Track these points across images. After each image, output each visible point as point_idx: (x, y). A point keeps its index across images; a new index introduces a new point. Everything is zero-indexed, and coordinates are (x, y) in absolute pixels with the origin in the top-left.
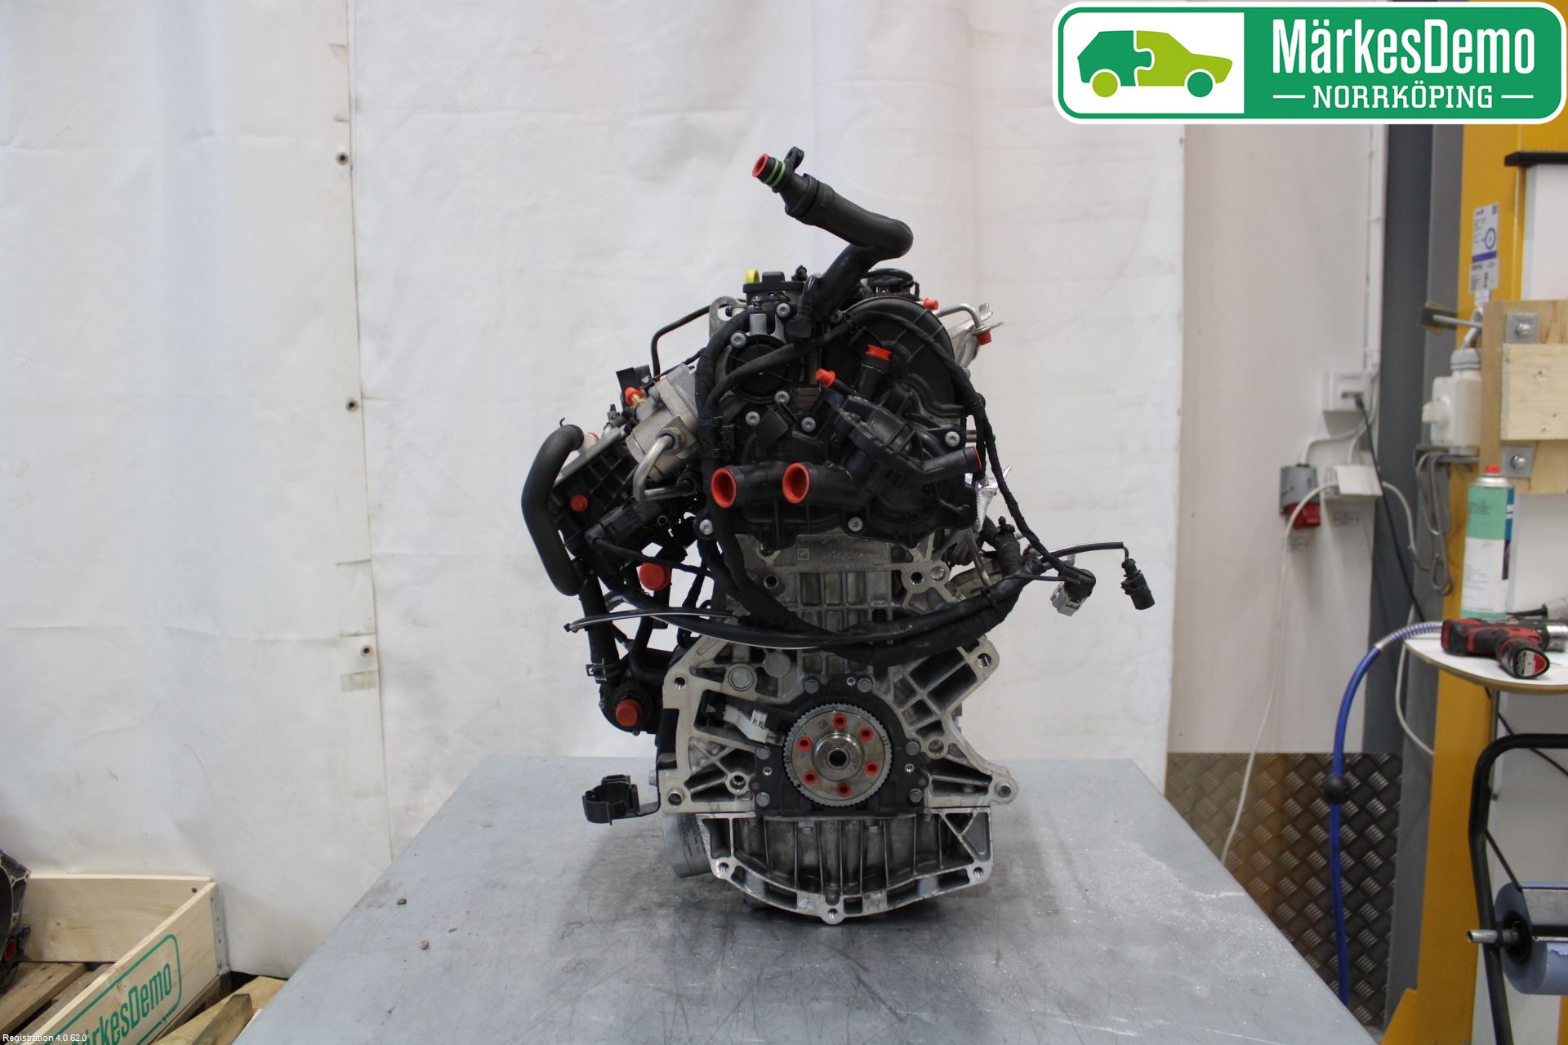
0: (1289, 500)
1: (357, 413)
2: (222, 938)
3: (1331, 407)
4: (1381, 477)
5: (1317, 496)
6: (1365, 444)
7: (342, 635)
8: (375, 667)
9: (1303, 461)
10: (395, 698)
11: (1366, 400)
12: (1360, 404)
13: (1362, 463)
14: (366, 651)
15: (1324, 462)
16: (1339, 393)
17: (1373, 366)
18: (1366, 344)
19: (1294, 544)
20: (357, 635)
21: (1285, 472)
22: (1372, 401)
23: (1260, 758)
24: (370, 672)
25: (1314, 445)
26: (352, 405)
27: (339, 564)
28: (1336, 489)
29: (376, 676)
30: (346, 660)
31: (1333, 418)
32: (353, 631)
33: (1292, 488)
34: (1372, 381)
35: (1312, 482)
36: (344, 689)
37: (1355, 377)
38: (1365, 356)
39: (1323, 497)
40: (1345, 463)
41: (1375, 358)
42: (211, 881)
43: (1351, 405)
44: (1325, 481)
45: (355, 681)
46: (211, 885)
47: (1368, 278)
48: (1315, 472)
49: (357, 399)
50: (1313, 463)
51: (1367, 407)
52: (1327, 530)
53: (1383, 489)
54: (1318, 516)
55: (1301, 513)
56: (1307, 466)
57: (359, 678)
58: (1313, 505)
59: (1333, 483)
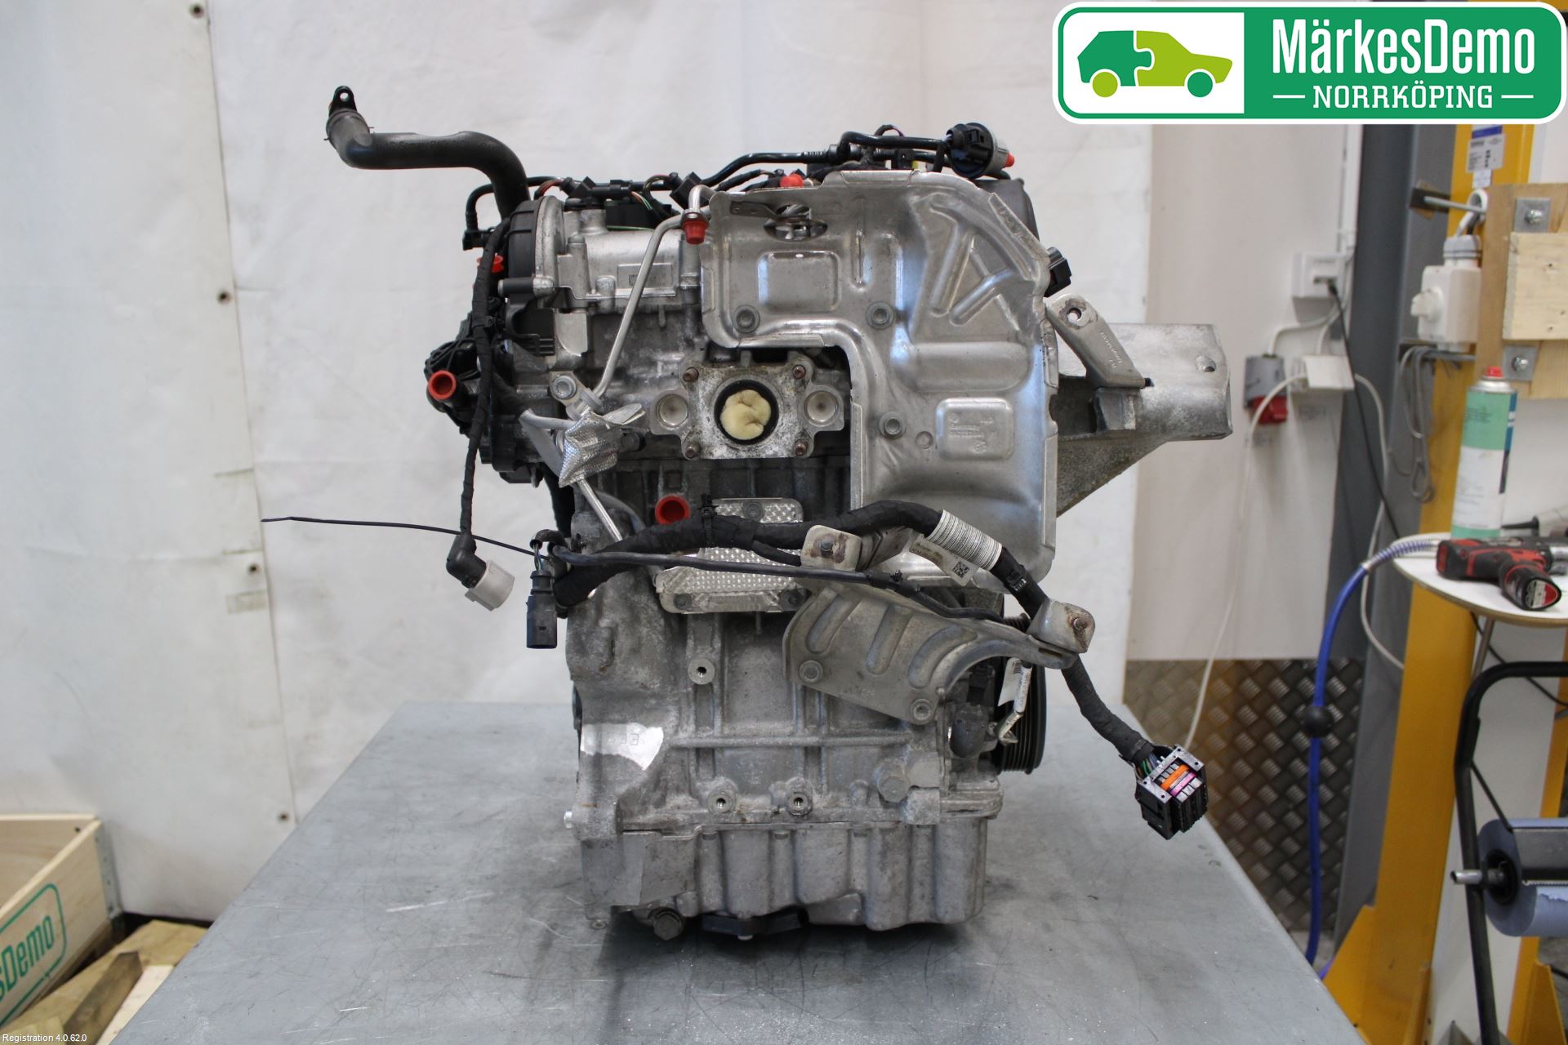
0: (1254, 394)
1: (229, 306)
2: (111, 877)
3: (1302, 294)
4: (1354, 369)
5: (1284, 390)
6: (1335, 332)
7: (225, 553)
8: (263, 586)
9: (1270, 351)
10: (287, 619)
11: (1339, 286)
12: (1333, 290)
13: (1331, 353)
14: (253, 569)
15: (1292, 351)
16: (1311, 279)
17: (1348, 248)
18: (1340, 224)
19: (1258, 440)
20: (242, 552)
21: (1251, 363)
22: (1345, 288)
23: (1217, 664)
24: (259, 592)
25: (1282, 334)
26: (223, 297)
27: (217, 475)
28: (1305, 382)
29: (266, 597)
30: (232, 579)
31: (1302, 305)
32: (237, 546)
33: (1258, 381)
34: (1347, 264)
35: (1279, 375)
36: (230, 611)
37: (1329, 261)
38: (1339, 238)
39: (1289, 389)
40: (1313, 354)
41: (1350, 240)
42: (96, 819)
43: (1323, 291)
44: (1293, 374)
45: (243, 603)
46: (94, 825)
47: (1345, 153)
48: (1282, 362)
49: (230, 290)
50: (1280, 353)
51: (1340, 294)
52: (1292, 427)
53: (1356, 383)
54: (1285, 411)
55: (1267, 408)
56: (1274, 357)
57: (246, 599)
58: (1280, 399)
59: (1302, 375)
